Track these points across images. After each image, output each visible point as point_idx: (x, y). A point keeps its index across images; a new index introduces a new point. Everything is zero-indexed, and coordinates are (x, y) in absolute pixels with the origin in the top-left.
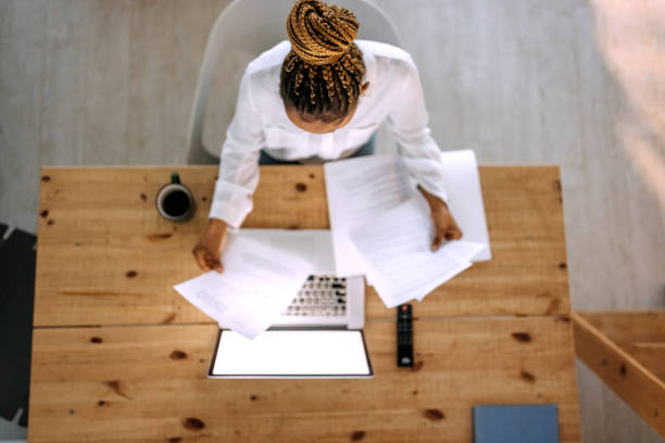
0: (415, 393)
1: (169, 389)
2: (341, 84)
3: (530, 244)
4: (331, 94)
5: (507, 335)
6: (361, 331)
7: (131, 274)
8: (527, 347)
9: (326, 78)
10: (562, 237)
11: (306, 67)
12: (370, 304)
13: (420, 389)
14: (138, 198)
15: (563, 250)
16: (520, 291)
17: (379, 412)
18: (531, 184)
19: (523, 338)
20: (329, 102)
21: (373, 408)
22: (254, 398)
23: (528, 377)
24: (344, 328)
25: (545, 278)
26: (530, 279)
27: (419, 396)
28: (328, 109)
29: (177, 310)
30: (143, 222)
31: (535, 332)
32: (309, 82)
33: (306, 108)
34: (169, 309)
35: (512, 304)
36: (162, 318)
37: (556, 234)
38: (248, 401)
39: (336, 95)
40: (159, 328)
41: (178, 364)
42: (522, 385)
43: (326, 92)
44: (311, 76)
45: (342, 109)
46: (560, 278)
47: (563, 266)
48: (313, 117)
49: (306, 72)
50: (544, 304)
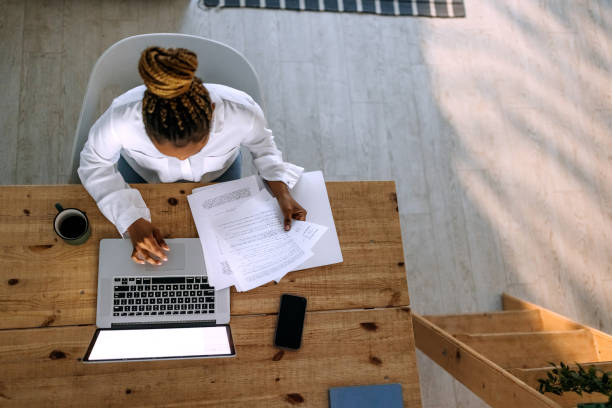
0: (278, 380)
1: (47, 387)
2: (198, 106)
3: (373, 247)
4: (194, 116)
5: (356, 325)
6: (227, 326)
7: (13, 282)
8: (374, 335)
9: (186, 105)
10: (399, 240)
11: (166, 102)
12: (235, 302)
13: (281, 376)
14: (22, 213)
15: (401, 251)
16: (365, 287)
17: (244, 399)
18: (372, 197)
19: (370, 327)
20: (194, 124)
21: (240, 395)
22: (128, 392)
23: (376, 361)
24: (212, 324)
25: (387, 275)
26: (373, 276)
27: (281, 382)
28: (195, 130)
29: (56, 314)
30: (26, 234)
31: (380, 321)
32: (174, 113)
33: (177, 136)
34: (49, 313)
35: (359, 298)
36: (41, 321)
37: (395, 238)
38: (124, 395)
39: (198, 117)
40: (39, 330)
41: (56, 363)
42: (370, 367)
43: (189, 116)
44: (173, 108)
45: (205, 127)
46: (400, 275)
47: (401, 264)
48: (185, 141)
49: (168, 107)
50: (387, 297)
